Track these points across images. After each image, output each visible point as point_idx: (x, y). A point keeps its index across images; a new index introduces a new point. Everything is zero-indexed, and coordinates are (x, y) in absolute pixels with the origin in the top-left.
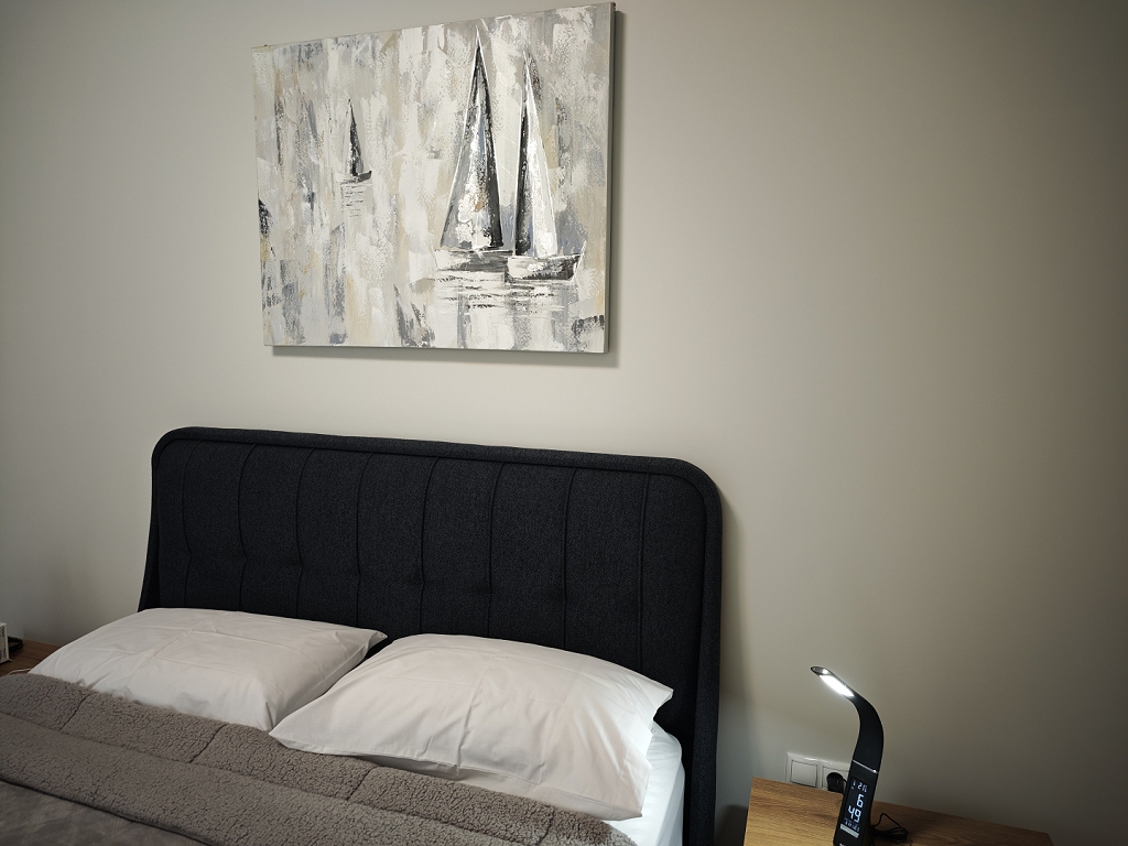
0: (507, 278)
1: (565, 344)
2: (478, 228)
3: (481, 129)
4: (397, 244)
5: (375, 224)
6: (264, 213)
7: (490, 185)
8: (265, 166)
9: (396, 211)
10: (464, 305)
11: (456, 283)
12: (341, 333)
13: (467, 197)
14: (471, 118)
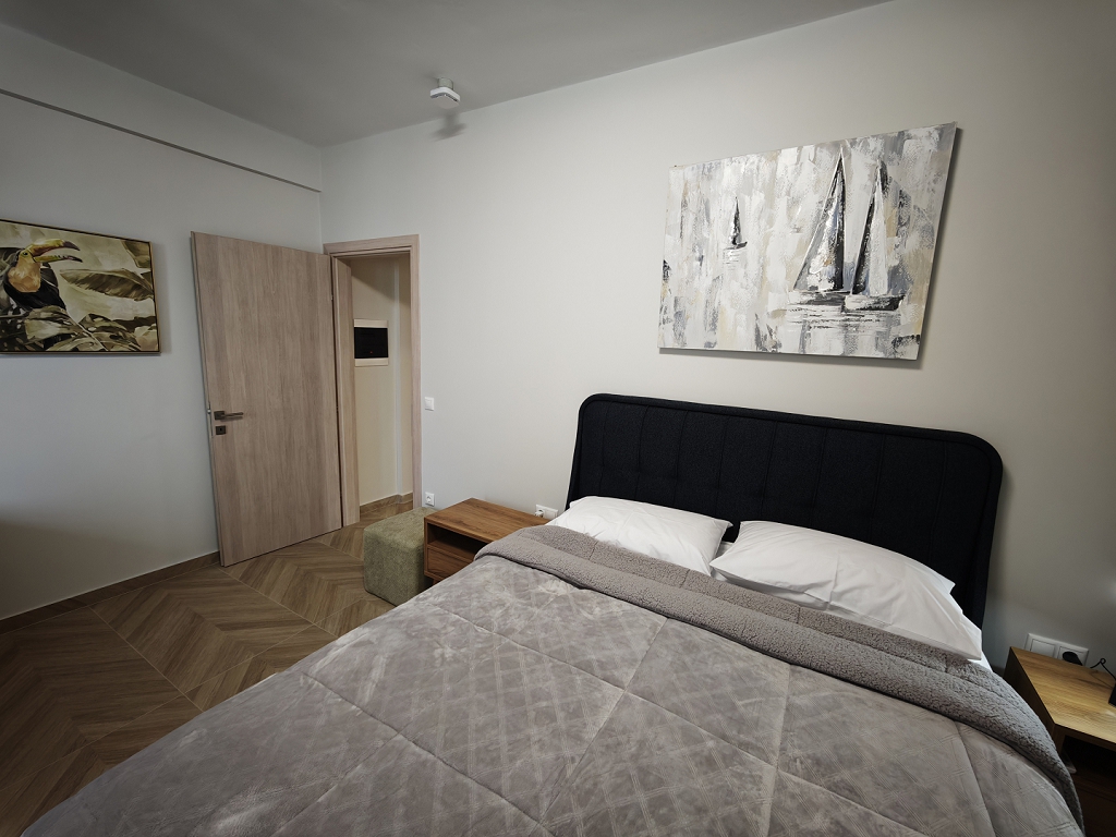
0: (843, 309)
1: (885, 353)
2: (825, 277)
3: (835, 212)
4: (761, 287)
5: (746, 275)
6: (666, 267)
7: (838, 250)
8: (672, 240)
9: (763, 267)
10: (806, 326)
11: (803, 312)
12: (713, 342)
13: (819, 257)
14: (829, 204)
